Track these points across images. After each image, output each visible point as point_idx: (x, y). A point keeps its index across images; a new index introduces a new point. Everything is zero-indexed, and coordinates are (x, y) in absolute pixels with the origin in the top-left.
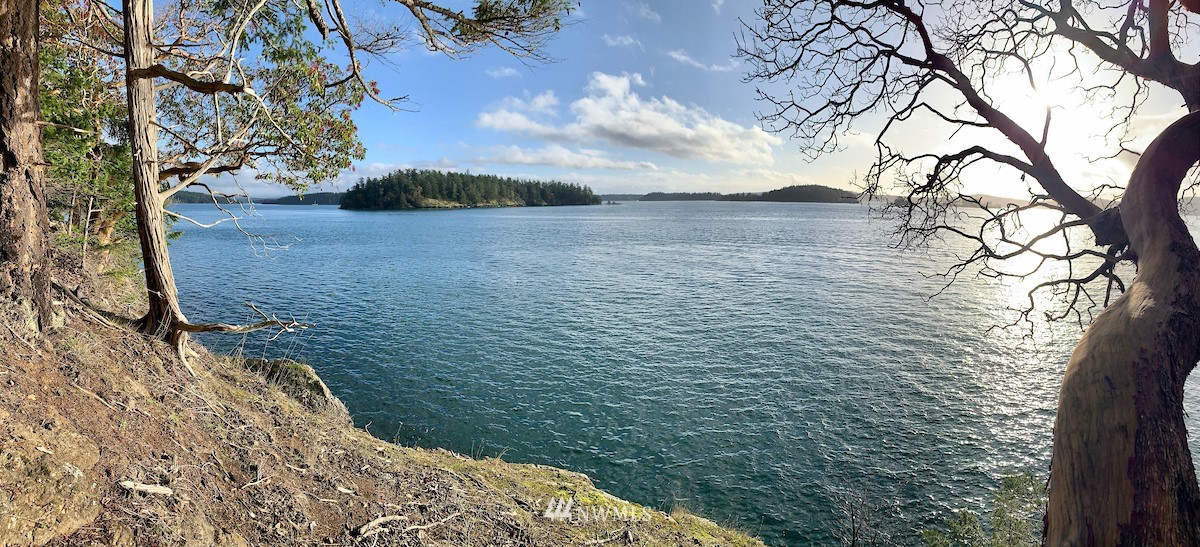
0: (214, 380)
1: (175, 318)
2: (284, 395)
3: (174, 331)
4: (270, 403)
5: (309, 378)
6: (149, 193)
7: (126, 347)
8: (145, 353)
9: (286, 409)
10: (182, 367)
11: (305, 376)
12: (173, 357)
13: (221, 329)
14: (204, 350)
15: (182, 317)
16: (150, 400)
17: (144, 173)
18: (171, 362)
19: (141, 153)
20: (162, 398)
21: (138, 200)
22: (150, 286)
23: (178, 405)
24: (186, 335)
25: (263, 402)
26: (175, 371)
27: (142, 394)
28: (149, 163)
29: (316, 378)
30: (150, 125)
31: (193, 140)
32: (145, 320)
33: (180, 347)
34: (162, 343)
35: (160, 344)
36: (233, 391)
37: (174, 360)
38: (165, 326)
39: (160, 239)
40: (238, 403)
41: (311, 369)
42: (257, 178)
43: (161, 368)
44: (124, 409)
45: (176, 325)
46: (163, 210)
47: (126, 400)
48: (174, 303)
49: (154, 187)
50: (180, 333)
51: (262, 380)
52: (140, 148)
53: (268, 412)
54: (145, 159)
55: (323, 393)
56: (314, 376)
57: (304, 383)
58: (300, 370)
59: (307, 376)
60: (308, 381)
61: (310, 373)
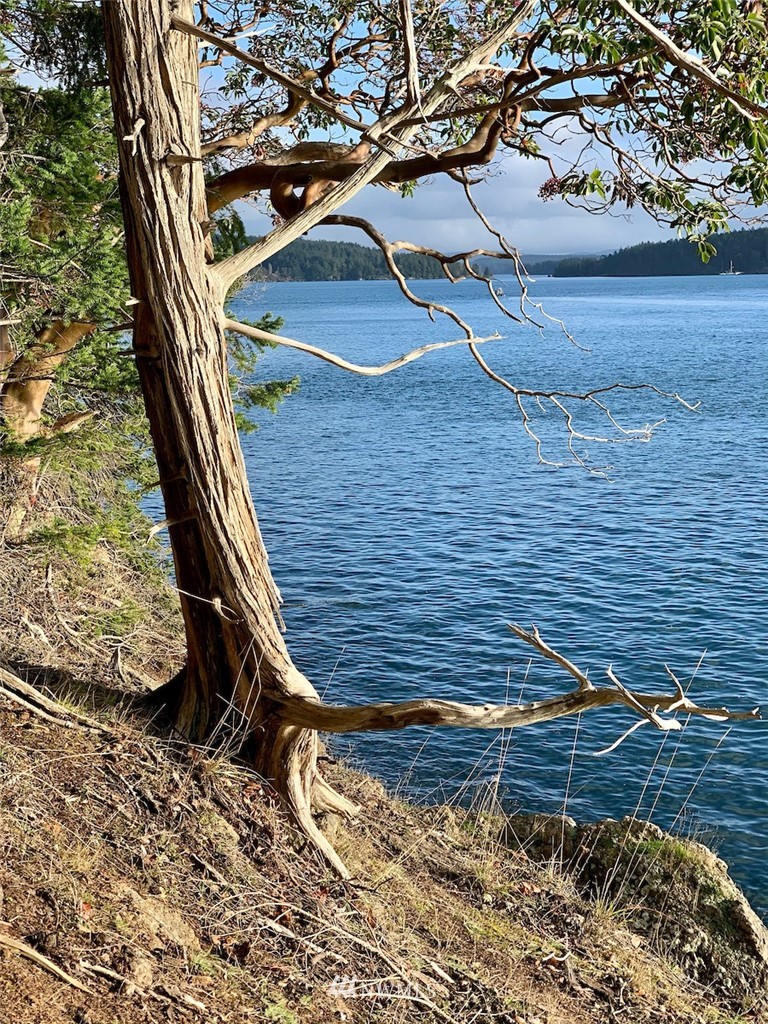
0: (412, 891)
1: (273, 684)
2: (637, 940)
3: (274, 730)
4: (592, 970)
5: (708, 890)
6: (175, 265)
7: (116, 784)
8: (177, 801)
9: (646, 988)
10: (305, 847)
11: (693, 882)
12: (272, 816)
13: (431, 718)
14: (374, 788)
15: (297, 683)
16: (202, 959)
17: (159, 198)
18: (267, 832)
19: (145, 130)
20: (242, 950)
21: (137, 285)
22: (185, 580)
23: (295, 974)
24: (314, 742)
25: (571, 960)
26: (281, 862)
27: (175, 937)
28: (175, 164)
29: (730, 889)
30: (175, 36)
31: (318, 65)
32: (171, 693)
33: (295, 780)
34: (232, 770)
35: (226, 772)
36: (475, 925)
37: (275, 823)
38: (241, 709)
39: (217, 417)
40: (489, 962)
41: (712, 858)
42: (549, 189)
43: (233, 851)
44: (117, 987)
45: (277, 705)
46: (224, 323)
47: (123, 960)
48: (270, 634)
49: (194, 247)
50: (294, 735)
51: (565, 888)
52: (144, 114)
53: (588, 993)
54: (160, 151)
55: (752, 943)
56: (724, 883)
57: (690, 904)
58: (680, 859)
59: (701, 880)
60: (701, 898)
61: (713, 872)
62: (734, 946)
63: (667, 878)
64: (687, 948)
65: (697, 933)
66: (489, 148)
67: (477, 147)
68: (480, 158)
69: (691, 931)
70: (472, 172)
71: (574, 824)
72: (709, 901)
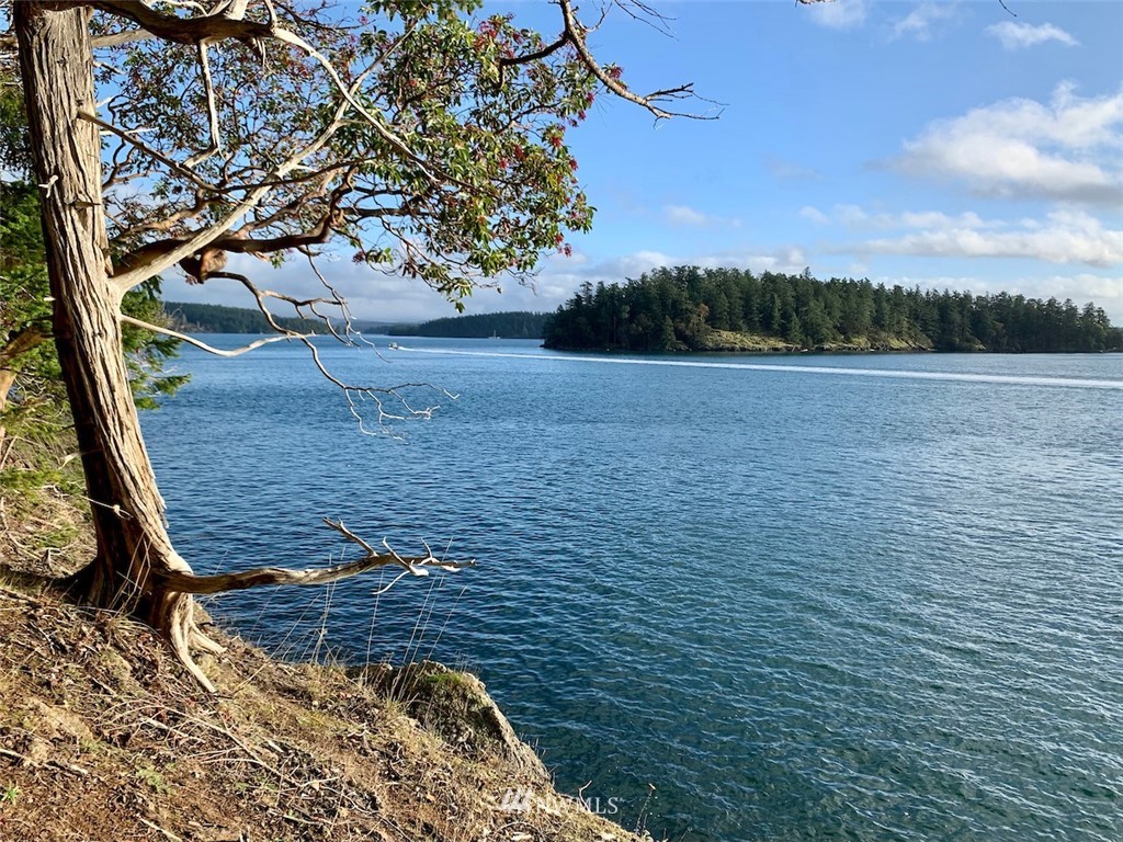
0: (262, 699)
1: (159, 563)
2: (413, 722)
3: (160, 595)
4: (379, 740)
5: (473, 702)
6: (82, 275)
7: (35, 635)
8: (84, 646)
9: (415, 748)
10: (181, 673)
11: (464, 697)
12: (159, 654)
13: (269, 579)
14: (237, 640)
15: (176, 562)
16: (93, 745)
17: (69, 230)
18: (154, 664)
19: (59, 183)
20: (124, 739)
21: (56, 291)
22: (93, 491)
23: (166, 751)
24: (190, 600)
25: (366, 735)
26: (163, 684)
27: (72, 731)
28: (81, 208)
29: (486, 700)
30: (80, 123)
32: (87, 574)
33: (176, 630)
34: (129, 625)
35: (124, 626)
36: (303, 718)
37: (160, 658)
38: (137, 583)
39: (114, 380)
40: (311, 740)
41: (476, 681)
42: (359, 257)
43: (126, 676)
44: (17, 762)
45: (163, 578)
46: (120, 317)
47: (24, 744)
48: (157, 529)
49: (96, 266)
50: (175, 599)
51: (368, 694)
52: (57, 171)
53: (376, 754)
54: (70, 197)
55: (499, 732)
56: (483, 696)
57: (462, 711)
58: (456, 684)
59: (469, 696)
60: (469, 707)
61: (476, 689)
62: (490, 735)
63: (448, 696)
64: (461, 739)
65: (467, 729)
66: (324, 234)
67: (317, 233)
68: (319, 240)
69: (463, 728)
70: (313, 248)
71: (391, 668)
72: (474, 709)
